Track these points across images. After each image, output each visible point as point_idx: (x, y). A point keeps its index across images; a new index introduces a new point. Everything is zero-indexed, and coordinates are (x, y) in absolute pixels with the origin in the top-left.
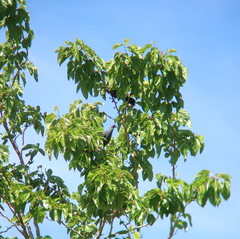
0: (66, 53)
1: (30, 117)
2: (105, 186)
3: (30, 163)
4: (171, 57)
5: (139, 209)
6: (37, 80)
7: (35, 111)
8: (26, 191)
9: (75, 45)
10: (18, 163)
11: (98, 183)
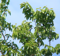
0: (23, 6)
1: (8, 26)
2: (30, 47)
3: (7, 40)
4: (51, 10)
5: (39, 54)
6: (10, 15)
7: (9, 24)
8: (6, 48)
9: (26, 4)
10: (4, 39)
11: (28, 47)
